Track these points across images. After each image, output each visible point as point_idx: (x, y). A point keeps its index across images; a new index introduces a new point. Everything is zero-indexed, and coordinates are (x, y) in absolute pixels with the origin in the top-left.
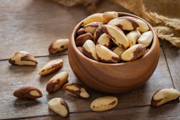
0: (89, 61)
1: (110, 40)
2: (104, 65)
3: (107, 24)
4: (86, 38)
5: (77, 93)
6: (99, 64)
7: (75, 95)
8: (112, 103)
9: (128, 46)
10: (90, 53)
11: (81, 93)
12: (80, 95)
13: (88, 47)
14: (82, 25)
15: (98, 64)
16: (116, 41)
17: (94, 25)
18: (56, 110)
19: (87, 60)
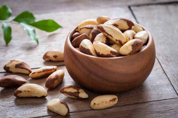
0: (88, 57)
1: (106, 39)
2: (103, 59)
3: (103, 24)
4: (82, 38)
5: (75, 94)
6: (98, 59)
7: (73, 97)
8: (113, 99)
9: (125, 41)
10: (88, 49)
11: (80, 93)
12: (78, 96)
13: (85, 45)
14: (76, 30)
15: (96, 59)
16: (113, 38)
17: (89, 27)
18: (56, 110)
19: (85, 56)
